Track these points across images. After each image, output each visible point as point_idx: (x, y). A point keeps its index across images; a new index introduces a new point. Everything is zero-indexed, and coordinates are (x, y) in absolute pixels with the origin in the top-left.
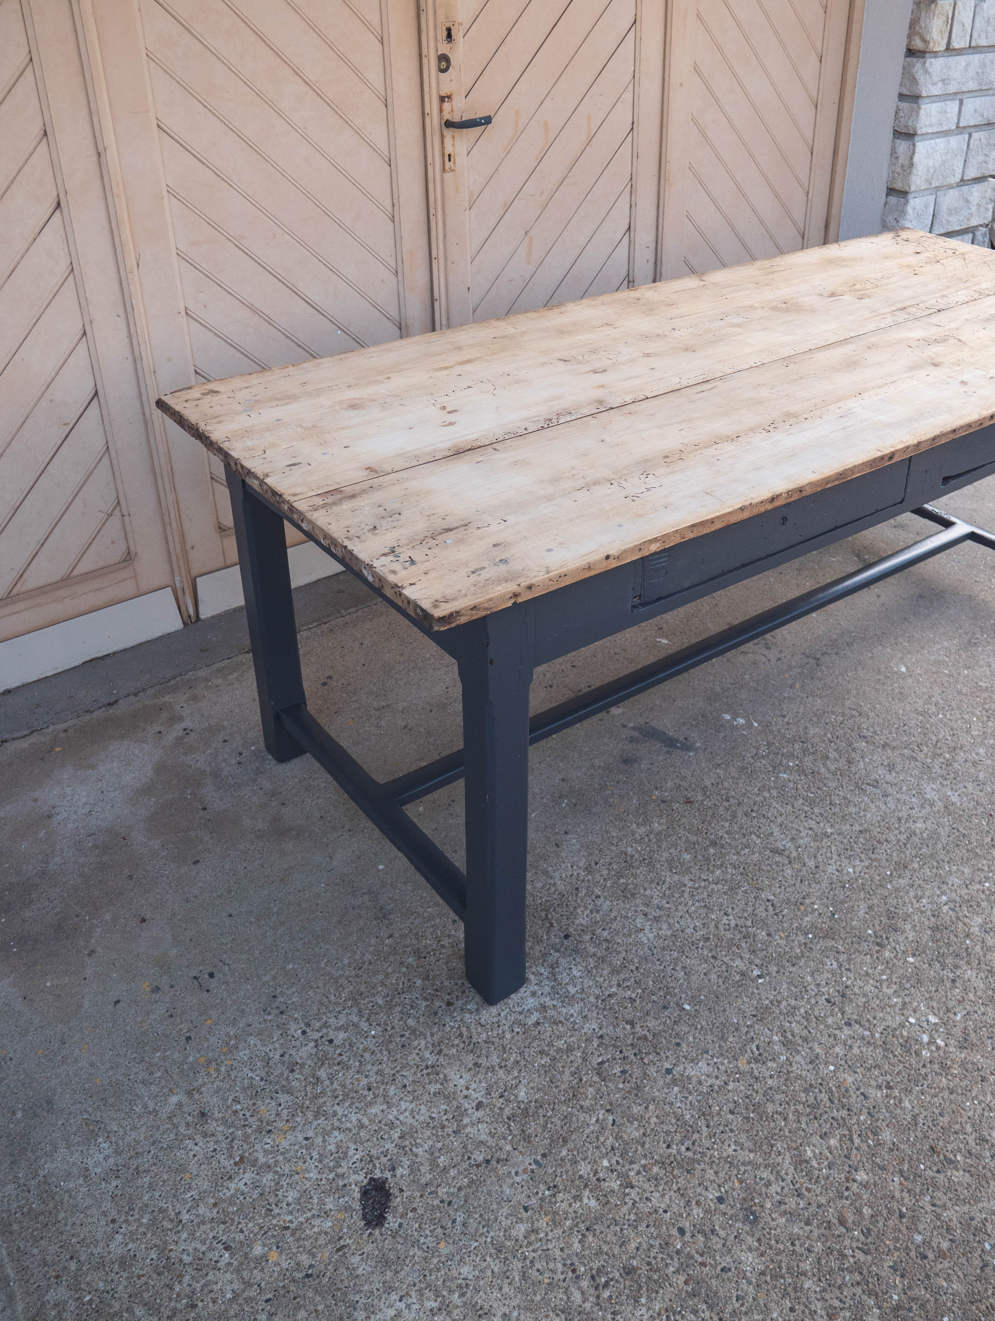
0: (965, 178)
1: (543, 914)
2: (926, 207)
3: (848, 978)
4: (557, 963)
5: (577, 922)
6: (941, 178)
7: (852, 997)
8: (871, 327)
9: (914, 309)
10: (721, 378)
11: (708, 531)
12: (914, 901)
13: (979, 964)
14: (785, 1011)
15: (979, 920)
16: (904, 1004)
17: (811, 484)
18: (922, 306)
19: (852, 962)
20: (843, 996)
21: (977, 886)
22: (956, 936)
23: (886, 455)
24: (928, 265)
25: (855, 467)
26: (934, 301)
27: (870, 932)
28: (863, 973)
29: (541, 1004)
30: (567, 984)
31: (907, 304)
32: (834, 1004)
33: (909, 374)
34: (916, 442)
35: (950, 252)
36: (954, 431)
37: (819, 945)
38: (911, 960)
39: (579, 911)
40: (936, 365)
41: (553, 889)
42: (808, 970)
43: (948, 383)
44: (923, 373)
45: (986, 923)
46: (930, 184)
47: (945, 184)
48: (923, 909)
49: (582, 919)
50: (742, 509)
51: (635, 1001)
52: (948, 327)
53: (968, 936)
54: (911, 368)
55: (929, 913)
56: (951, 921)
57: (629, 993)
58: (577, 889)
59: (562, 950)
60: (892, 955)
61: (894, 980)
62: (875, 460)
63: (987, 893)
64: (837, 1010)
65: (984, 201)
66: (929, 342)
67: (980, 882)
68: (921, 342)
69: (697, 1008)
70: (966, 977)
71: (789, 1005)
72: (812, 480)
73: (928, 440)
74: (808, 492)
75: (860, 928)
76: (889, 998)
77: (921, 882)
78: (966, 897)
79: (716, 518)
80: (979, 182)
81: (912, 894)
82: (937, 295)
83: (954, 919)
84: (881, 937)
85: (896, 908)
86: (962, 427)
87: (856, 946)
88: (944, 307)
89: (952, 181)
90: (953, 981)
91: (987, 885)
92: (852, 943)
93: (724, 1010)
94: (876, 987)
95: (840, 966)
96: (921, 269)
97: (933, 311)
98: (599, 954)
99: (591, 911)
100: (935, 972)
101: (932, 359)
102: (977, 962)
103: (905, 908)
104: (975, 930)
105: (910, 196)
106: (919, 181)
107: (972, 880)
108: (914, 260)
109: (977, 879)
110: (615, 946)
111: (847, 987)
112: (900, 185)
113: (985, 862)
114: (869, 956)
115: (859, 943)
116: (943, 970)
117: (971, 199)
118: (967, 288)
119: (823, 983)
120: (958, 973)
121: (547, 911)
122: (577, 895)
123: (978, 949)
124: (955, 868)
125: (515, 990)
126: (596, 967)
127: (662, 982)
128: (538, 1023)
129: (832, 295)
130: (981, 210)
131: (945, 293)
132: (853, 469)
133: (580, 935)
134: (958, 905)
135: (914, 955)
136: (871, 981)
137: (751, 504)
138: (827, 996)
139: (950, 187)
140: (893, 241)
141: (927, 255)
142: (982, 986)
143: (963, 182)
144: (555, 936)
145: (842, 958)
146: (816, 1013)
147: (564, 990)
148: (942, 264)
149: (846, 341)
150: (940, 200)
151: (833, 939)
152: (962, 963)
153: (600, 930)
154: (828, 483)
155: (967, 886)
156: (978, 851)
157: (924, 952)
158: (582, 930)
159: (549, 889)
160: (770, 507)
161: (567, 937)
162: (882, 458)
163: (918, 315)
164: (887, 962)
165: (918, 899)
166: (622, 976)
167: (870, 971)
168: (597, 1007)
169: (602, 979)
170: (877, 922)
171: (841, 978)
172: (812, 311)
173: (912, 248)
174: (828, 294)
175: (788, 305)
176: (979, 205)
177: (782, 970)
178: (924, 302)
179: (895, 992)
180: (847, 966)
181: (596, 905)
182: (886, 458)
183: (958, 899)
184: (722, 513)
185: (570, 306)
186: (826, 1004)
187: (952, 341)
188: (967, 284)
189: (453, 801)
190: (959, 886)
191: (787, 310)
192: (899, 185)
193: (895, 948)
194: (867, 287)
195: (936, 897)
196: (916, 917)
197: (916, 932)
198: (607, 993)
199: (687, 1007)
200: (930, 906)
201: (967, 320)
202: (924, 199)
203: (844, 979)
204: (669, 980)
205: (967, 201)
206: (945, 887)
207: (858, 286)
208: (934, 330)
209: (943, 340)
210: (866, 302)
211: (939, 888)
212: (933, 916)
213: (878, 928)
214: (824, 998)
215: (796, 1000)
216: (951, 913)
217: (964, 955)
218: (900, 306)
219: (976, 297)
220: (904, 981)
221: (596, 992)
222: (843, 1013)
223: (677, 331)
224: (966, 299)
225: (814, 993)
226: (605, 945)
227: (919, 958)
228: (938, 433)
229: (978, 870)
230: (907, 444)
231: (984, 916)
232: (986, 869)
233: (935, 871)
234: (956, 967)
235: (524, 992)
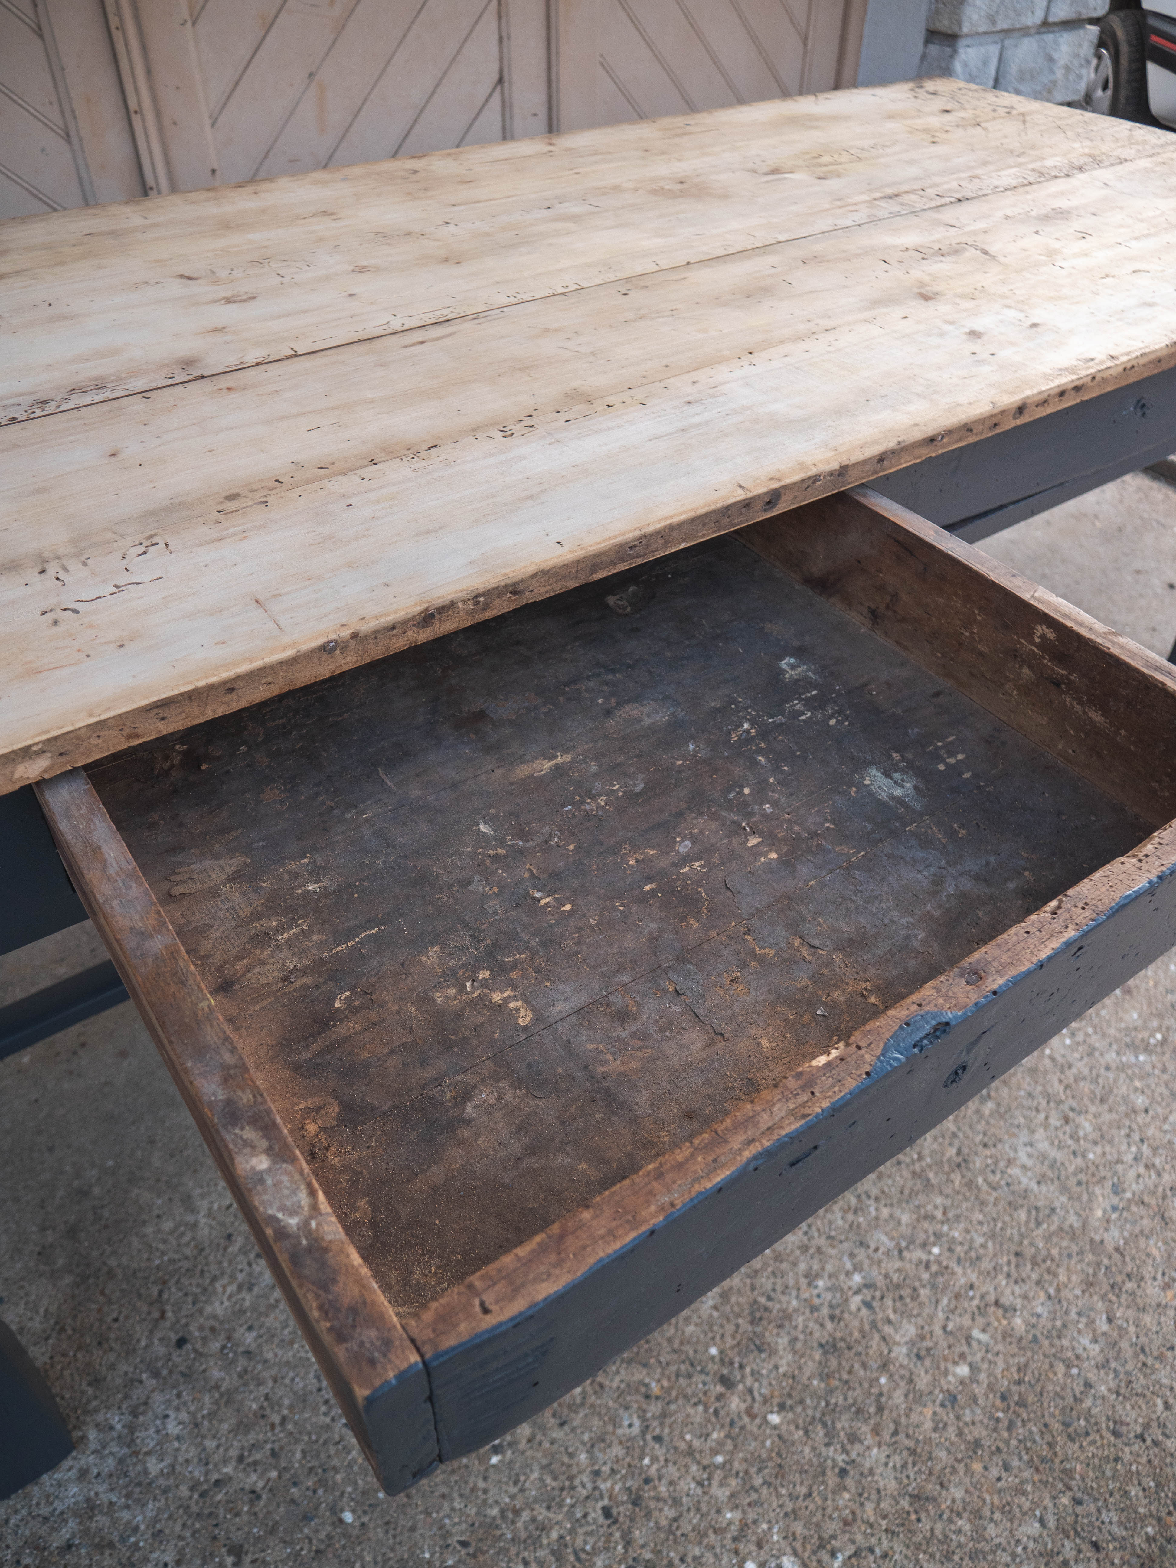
0: (1051, 19)
1: (155, 1290)
2: (985, 63)
3: (655, 1459)
4: (146, 1403)
5: (209, 1309)
6: (1012, 14)
7: (652, 1504)
8: (823, 225)
9: (913, 197)
10: (476, 316)
11: (221, 712)
12: (803, 1282)
13: (896, 1433)
14: (523, 1535)
15: (910, 1330)
16: (744, 1526)
17: (544, 574)
18: (931, 192)
19: (669, 1421)
20: (636, 1502)
21: (919, 1254)
22: (864, 1366)
23: (759, 497)
24: (961, 130)
25: (671, 528)
26: (954, 185)
27: (714, 1351)
28: (683, 1446)
29: (88, 1500)
30: (148, 1453)
31: (905, 187)
32: (616, 1522)
33: (867, 314)
34: (835, 466)
35: (1002, 112)
36: (932, 440)
37: (617, 1379)
38: (775, 1419)
39: (218, 1285)
40: (926, 298)
41: (188, 1236)
42: (586, 1437)
43: (942, 335)
44: (897, 312)
45: (922, 1338)
46: (994, 22)
47: (1018, 26)
48: (816, 1301)
49: (219, 1307)
50: (326, 649)
51: (259, 1497)
52: (967, 229)
53: (884, 1366)
54: (876, 303)
55: (825, 1311)
56: (861, 1331)
57: (254, 1477)
58: (229, 1236)
59: (165, 1372)
60: (743, 1406)
61: (736, 1465)
62: (726, 510)
63: (934, 1268)
64: (617, 1535)
65: (1076, 63)
66: (922, 253)
67: (924, 1245)
68: (910, 253)
69: (365, 1519)
70: (867, 1465)
71: (533, 1520)
72: (545, 566)
73: (865, 462)
74: (540, 592)
75: (698, 1342)
76: (719, 1511)
77: (822, 1242)
78: (895, 1278)
79: (238, 678)
80: (1072, 29)
81: (802, 1267)
82: (963, 175)
83: (867, 1327)
84: (731, 1363)
85: (769, 1298)
86: (949, 432)
87: (682, 1381)
88: (969, 194)
89: (1029, 23)
90: (843, 1473)
91: (936, 1250)
92: (678, 1376)
93: (413, 1529)
94: (700, 1484)
95: (645, 1430)
96: (944, 136)
97: (948, 200)
98: (225, 1386)
99: (240, 1288)
100: (814, 1449)
101: (922, 284)
102: (892, 1427)
103: (784, 1299)
104: (901, 1353)
105: (962, 43)
106: (975, 17)
107: (911, 1241)
108: (935, 121)
109: (921, 1237)
110: (259, 1367)
111: (647, 1481)
112: (946, 22)
113: (939, 1200)
114: (700, 1408)
115: (689, 1376)
116: (828, 1445)
117: (1056, 56)
118: (1019, 165)
119: (606, 1469)
120: (854, 1455)
121: (165, 1282)
122: (225, 1249)
123: (898, 1397)
124: (885, 1212)
125: (52, 1464)
126: (212, 1415)
127: (318, 1456)
128: (69, 1546)
129: (775, 171)
130: (1072, 77)
131: (978, 172)
132: (666, 533)
133: (205, 1339)
134: (878, 1294)
135: (782, 1407)
136: (694, 1468)
137: (355, 636)
138: (606, 1502)
139: (1025, 31)
140: (910, 95)
141: (962, 114)
142: (893, 1485)
143: (1046, 25)
144: (162, 1339)
145: (654, 1409)
146: (579, 1543)
147: (139, 1468)
148: (985, 129)
149: (764, 249)
150: (1008, 53)
151: (645, 1365)
152: (865, 1429)
153: (242, 1330)
154: (594, 568)
155: (900, 1252)
156: (931, 1175)
157: (802, 1401)
158: (213, 1329)
159: (182, 1235)
160: (424, 636)
161: (181, 1342)
162: (747, 504)
163: (919, 206)
164: (732, 1424)
165: (811, 1277)
166: (252, 1437)
167: (696, 1443)
168: (187, 1508)
169: (214, 1444)
170: (730, 1328)
171: (642, 1458)
172: (725, 196)
173: (940, 103)
174: (766, 169)
175: (684, 186)
176: (1067, 69)
177: (539, 1437)
178: (936, 185)
179: (732, 1496)
180: (658, 1431)
181: (250, 1274)
182: (758, 506)
183: (880, 1281)
184: (259, 663)
185: (284, 182)
186: (601, 1520)
187: (971, 253)
188: (1021, 160)
189: (83, 1045)
190: (887, 1253)
191: (682, 194)
192: (944, 25)
193: (750, 1391)
194: (842, 160)
195: (842, 1277)
196: (800, 1319)
197: (795, 1352)
198: (215, 1476)
199: (348, 1517)
200: (828, 1296)
201: (1007, 217)
202: (983, 50)
203: (647, 1461)
204: (332, 1450)
205: (1050, 59)
206: (861, 1254)
207: (826, 159)
208: (940, 233)
209: (956, 251)
210: (833, 184)
211: (852, 1256)
212: (832, 1318)
213: (729, 1342)
214: (600, 1504)
215: (549, 1508)
216: (864, 1312)
217: (872, 1410)
218: (889, 191)
219: (1032, 179)
220: (753, 1470)
221: (196, 1474)
222: (628, 1544)
223: (452, 227)
224: (1014, 183)
225: (584, 1493)
226: (242, 1363)
227: (790, 1415)
228: (892, 444)
229: (926, 1217)
230: (813, 471)
231: (920, 1321)
232: (939, 1214)
233: (850, 1217)
234: (854, 1438)
235: (67, 1471)
